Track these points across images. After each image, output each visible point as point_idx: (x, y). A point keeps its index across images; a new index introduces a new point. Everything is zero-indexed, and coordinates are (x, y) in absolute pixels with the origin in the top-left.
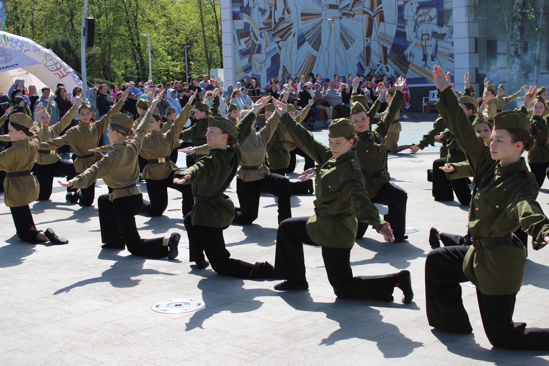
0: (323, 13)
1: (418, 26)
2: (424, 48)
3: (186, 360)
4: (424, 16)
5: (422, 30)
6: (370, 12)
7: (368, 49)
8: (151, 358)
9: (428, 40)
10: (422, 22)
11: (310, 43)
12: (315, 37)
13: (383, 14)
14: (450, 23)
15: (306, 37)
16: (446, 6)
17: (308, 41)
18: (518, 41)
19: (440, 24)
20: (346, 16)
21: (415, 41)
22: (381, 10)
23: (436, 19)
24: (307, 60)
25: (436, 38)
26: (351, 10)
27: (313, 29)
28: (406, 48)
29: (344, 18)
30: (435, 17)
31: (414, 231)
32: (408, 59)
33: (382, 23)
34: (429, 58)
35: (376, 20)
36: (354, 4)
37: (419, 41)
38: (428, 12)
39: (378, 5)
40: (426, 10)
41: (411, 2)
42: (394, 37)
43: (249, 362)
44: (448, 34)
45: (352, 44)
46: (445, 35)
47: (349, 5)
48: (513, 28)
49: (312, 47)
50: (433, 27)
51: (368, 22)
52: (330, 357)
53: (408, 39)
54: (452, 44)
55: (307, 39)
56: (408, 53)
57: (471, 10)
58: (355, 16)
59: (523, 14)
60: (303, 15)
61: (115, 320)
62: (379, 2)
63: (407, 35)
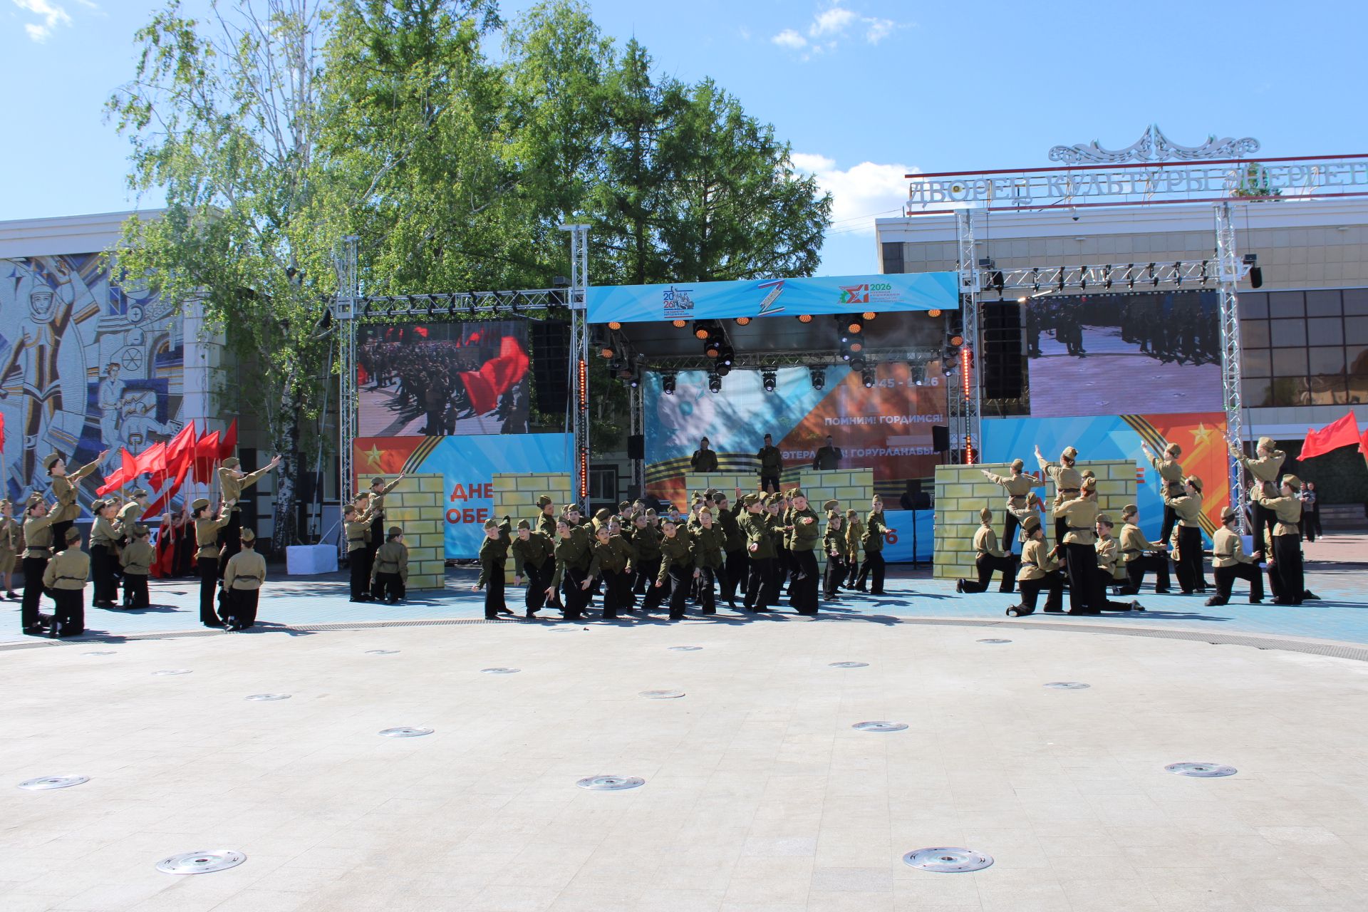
1: (123, 421)
4: (133, 404)
5: (129, 427)
6: (36, 392)
7: (30, 456)
9: (140, 443)
10: (130, 413)
13: (60, 397)
14: (178, 418)
16: (172, 390)
18: (289, 452)
19: (162, 418)
21: (116, 444)
22: (57, 389)
23: (155, 409)
30: (153, 407)
31: (80, 782)
32: (104, 475)
33: (57, 411)
35: (47, 406)
36: (6, 376)
37: (124, 445)
38: (141, 398)
39: (52, 381)
40: (137, 395)
41: (112, 380)
42: (78, 433)
46: (169, 436)
48: (281, 432)
50: (149, 422)
51: (31, 409)
53: (104, 442)
57: (214, 399)
58: (8, 397)
59: (297, 410)
62: (55, 376)
63: (104, 433)
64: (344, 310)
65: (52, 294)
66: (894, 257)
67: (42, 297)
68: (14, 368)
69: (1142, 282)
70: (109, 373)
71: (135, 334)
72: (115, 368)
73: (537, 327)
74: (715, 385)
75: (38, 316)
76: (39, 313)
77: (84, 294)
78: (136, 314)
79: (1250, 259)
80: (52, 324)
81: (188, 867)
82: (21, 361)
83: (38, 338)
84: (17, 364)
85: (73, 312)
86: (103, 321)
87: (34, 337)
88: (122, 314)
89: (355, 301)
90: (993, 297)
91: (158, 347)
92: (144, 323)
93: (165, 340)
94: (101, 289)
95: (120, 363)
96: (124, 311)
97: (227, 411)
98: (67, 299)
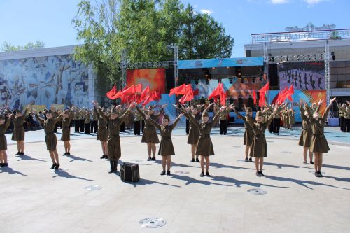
0: (39, 85)
1: (76, 91)
2: (78, 99)
4: (78, 88)
6: (57, 85)
7: (56, 99)
9: (79, 96)
11: (32, 96)
12: (35, 94)
13: (62, 86)
14: (88, 91)
15: (31, 93)
19: (84, 91)
21: (74, 96)
22: (62, 84)
26: (50, 84)
27: (34, 90)
28: (71, 99)
29: (47, 87)
33: (62, 89)
34: (80, 103)
35: (60, 88)
36: (51, 82)
37: (76, 97)
38: (80, 86)
39: (60, 83)
41: (73, 82)
42: (66, 95)
44: (87, 94)
45: (50, 97)
47: (49, 82)
50: (81, 92)
51: (56, 89)
53: (72, 96)
54: (88, 98)
56: (72, 101)
58: (52, 86)
62: (61, 81)
63: (72, 94)
64: (123, 66)
65: (60, 63)
66: (249, 53)
67: (58, 64)
68: (53, 80)
69: (307, 59)
71: (78, 72)
72: (74, 80)
73: (167, 70)
74: (207, 83)
76: (58, 68)
77: (67, 63)
78: (78, 68)
79: (333, 53)
80: (61, 70)
81: (89, 189)
82: (54, 78)
83: (58, 73)
85: (65, 68)
86: (71, 69)
89: (126, 64)
90: (271, 63)
91: (83, 75)
92: (80, 70)
93: (84, 73)
94: (71, 62)
95: (75, 78)
96: (76, 67)
97: (98, 89)
98: (63, 65)
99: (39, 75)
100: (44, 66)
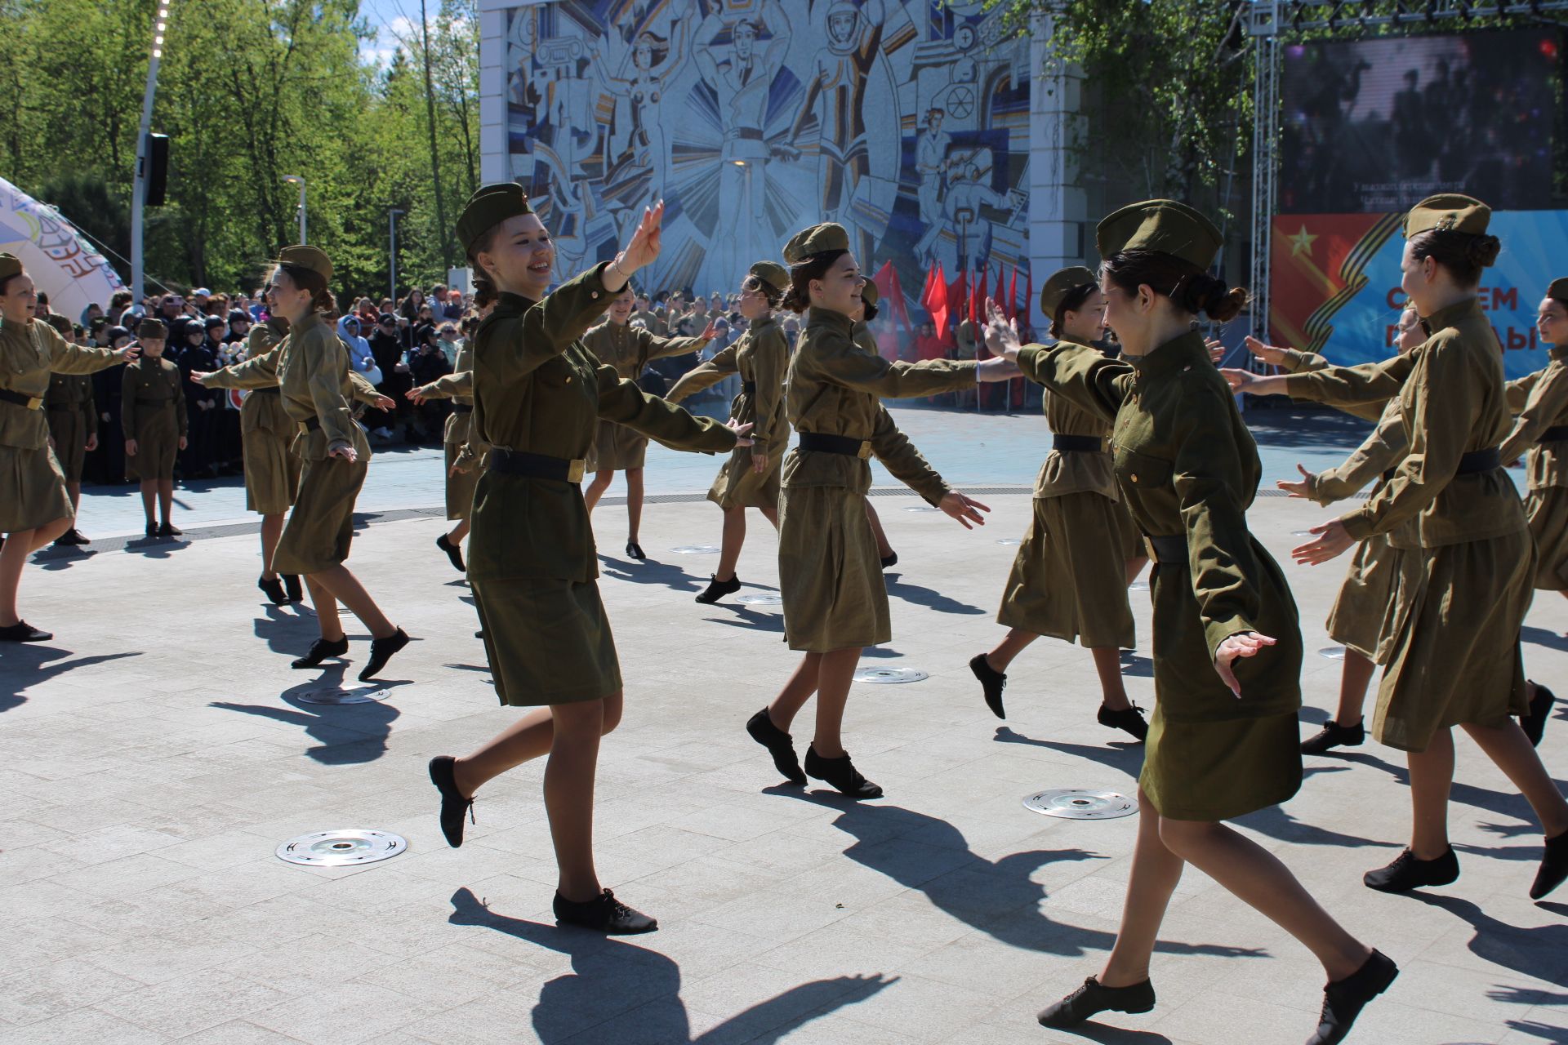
0: (726, 148)
1: (948, 189)
2: (961, 240)
3: (353, 981)
4: (962, 166)
5: (956, 199)
6: (836, 150)
8: (267, 976)
9: (970, 221)
10: (957, 179)
11: (691, 217)
12: (703, 203)
13: (867, 157)
14: (1022, 186)
15: (682, 201)
16: (1013, 146)
17: (687, 211)
19: (999, 186)
20: (779, 157)
21: (940, 224)
22: (863, 146)
23: (990, 173)
24: (682, 257)
25: (987, 218)
26: (791, 144)
27: (698, 184)
28: (917, 238)
29: (775, 161)
30: (987, 170)
31: (917, 677)
32: (922, 265)
33: (863, 177)
34: (971, 266)
35: (850, 169)
36: (799, 130)
37: (949, 225)
38: (973, 156)
39: (856, 135)
40: (967, 153)
41: (934, 133)
42: (890, 208)
43: (507, 989)
44: (1017, 211)
45: (792, 223)
46: (1009, 212)
47: (786, 131)
49: (697, 225)
50: (982, 192)
51: (830, 175)
52: (701, 979)
53: (924, 219)
54: (1026, 234)
55: (685, 207)
56: (924, 250)
57: (1071, 158)
58: (802, 158)
59: (1189, 173)
60: (676, 149)
61: (183, 881)
62: (859, 127)
63: (922, 208)
64: (1263, 21)
65: (856, 15)
67: (843, 18)
68: (808, 118)
70: (930, 122)
71: (964, 66)
72: (938, 116)
75: (838, 46)
76: (839, 41)
77: (898, 11)
78: (965, 38)
80: (856, 55)
81: (1065, 808)
82: (817, 108)
83: (839, 75)
84: (812, 112)
85: (883, 38)
86: (921, 49)
87: (833, 74)
88: (947, 38)
89: (1279, 7)
91: (995, 84)
92: (975, 51)
93: (1004, 74)
94: (919, 3)
95: (944, 107)
96: (950, 34)
97: (1089, 176)
98: (875, 19)
99: (726, 85)
100: (760, 32)
